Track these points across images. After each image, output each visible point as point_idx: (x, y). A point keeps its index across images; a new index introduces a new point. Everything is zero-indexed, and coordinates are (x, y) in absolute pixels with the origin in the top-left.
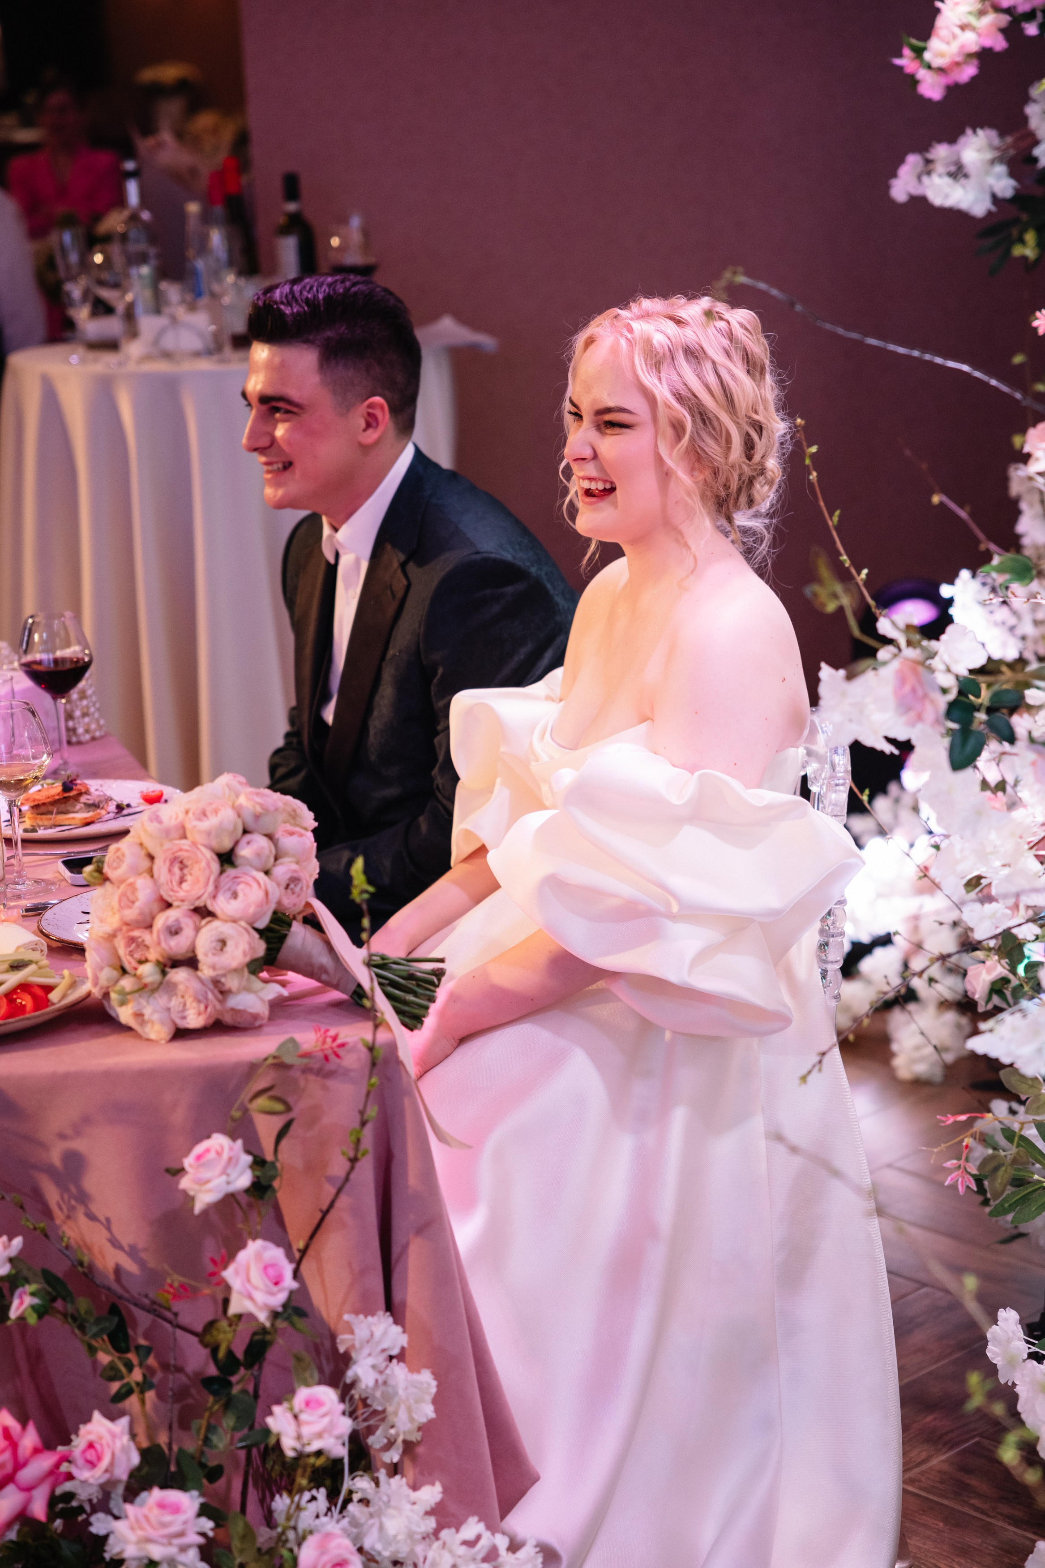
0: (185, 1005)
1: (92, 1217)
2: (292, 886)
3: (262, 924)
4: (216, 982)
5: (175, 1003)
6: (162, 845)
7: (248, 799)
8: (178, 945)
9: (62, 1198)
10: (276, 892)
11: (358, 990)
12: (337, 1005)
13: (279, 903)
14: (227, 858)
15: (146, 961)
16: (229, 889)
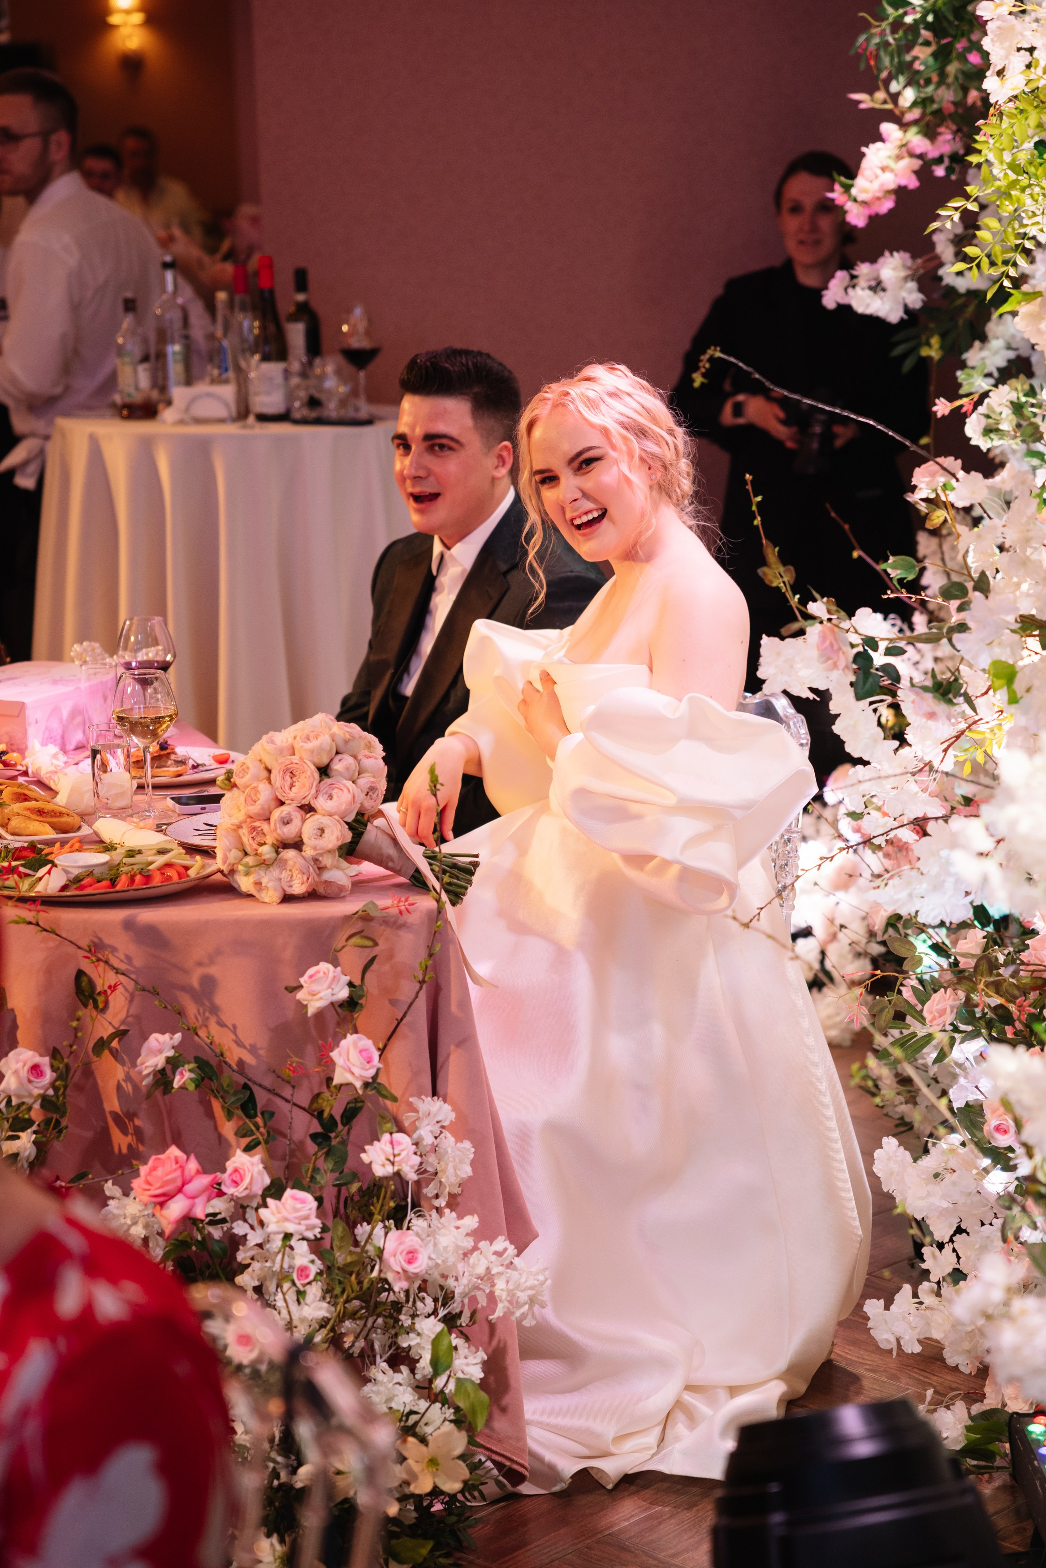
0: (292, 876)
1: (221, 1024)
2: (370, 793)
3: (350, 818)
4: (316, 860)
5: (285, 875)
6: (277, 760)
7: (340, 728)
8: (289, 832)
9: (199, 1011)
10: (361, 797)
11: (416, 875)
12: (399, 886)
13: (361, 804)
14: (324, 771)
15: (265, 844)
16: (326, 793)
